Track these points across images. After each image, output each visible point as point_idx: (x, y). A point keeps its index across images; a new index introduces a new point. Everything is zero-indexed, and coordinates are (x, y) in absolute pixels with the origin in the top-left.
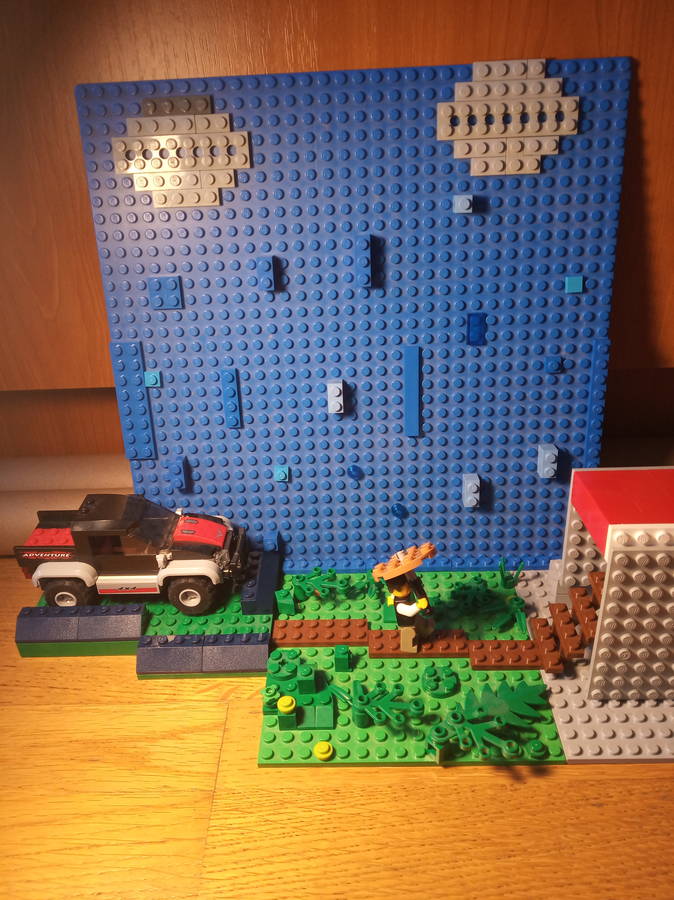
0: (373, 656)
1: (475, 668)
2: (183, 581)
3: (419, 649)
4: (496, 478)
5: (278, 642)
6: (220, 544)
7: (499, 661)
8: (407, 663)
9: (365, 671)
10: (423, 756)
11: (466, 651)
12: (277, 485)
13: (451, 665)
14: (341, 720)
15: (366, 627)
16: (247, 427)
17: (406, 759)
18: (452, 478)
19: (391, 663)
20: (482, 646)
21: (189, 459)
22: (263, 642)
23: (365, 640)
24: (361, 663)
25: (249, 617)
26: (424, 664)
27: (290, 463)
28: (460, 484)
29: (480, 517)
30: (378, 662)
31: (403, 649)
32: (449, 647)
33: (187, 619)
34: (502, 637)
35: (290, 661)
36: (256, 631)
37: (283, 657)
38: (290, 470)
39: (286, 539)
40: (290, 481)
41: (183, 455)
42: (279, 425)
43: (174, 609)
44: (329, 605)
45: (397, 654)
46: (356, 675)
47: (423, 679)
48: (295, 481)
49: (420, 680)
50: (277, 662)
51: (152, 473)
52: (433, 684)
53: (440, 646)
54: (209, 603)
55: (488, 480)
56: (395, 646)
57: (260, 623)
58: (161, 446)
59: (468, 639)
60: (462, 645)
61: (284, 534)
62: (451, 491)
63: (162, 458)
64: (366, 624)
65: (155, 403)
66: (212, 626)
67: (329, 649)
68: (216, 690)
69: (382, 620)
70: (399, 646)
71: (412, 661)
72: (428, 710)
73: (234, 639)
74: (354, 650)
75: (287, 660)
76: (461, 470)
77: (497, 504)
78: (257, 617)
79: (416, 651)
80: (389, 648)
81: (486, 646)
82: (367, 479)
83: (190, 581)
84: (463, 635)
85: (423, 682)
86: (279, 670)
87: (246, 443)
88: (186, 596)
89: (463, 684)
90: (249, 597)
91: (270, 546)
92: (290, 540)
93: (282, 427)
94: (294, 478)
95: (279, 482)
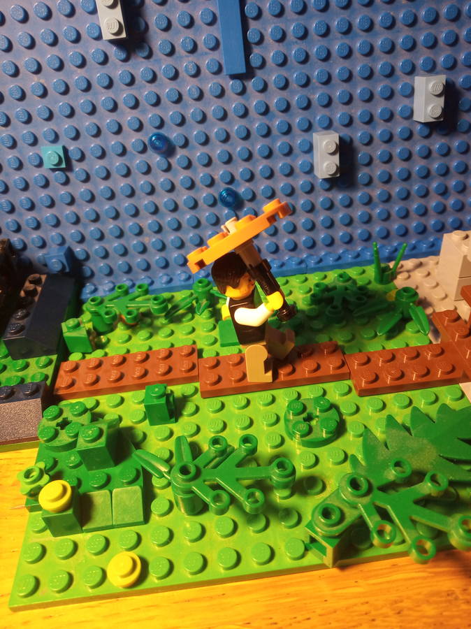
0: (207, 395)
1: (363, 393)
3: (275, 376)
4: (358, 134)
5: (60, 393)
7: (398, 379)
8: (259, 398)
9: (196, 419)
10: (303, 556)
11: (345, 370)
12: (52, 176)
13: (325, 393)
14: (157, 506)
15: (195, 354)
17: (273, 566)
18: (298, 140)
19: (233, 402)
20: (369, 360)
22: (33, 394)
23: (194, 373)
24: (190, 408)
25: (21, 361)
26: (284, 397)
27: (65, 140)
28: (310, 150)
29: (339, 197)
30: (216, 402)
31: (251, 379)
32: (318, 367)
34: (392, 345)
35: (74, 419)
36: (28, 380)
37: (64, 415)
38: (65, 150)
39: (81, 257)
40: (69, 167)
42: (35, 77)
44: (143, 333)
45: (243, 387)
46: (182, 427)
47: (287, 420)
48: (78, 167)
49: (282, 421)
50: (54, 423)
52: (304, 427)
53: (305, 368)
55: (348, 140)
56: (239, 376)
57: (37, 369)
59: (344, 354)
60: (339, 363)
61: (78, 249)
62: (299, 162)
64: (195, 352)
67: (141, 394)
69: (218, 344)
70: (244, 376)
71: (267, 395)
72: (301, 471)
74: (178, 390)
75: (71, 418)
76: (309, 128)
77: (362, 174)
78: (32, 361)
79: (271, 380)
80: (230, 380)
81: (373, 359)
82: (180, 153)
84: (336, 349)
85: (287, 426)
86: (56, 436)
89: (348, 419)
90: (15, 333)
91: (56, 266)
92: (88, 257)
93: (42, 81)
94: (74, 163)
95: (53, 170)
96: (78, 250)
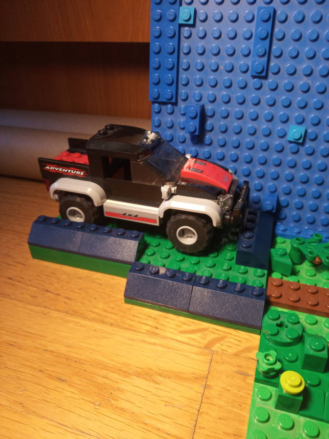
2: (183, 217)
5: (272, 299)
6: (226, 188)
12: (288, 146)
16: (271, 79)
21: (206, 107)
22: (258, 296)
25: (243, 267)
27: (308, 124)
33: (180, 256)
35: (290, 325)
36: (250, 284)
37: (282, 319)
38: (306, 132)
39: (284, 204)
40: (303, 144)
41: (201, 103)
42: (305, 79)
43: (169, 244)
44: (327, 274)
48: (308, 144)
50: (275, 323)
51: (169, 119)
54: (205, 245)
57: (254, 277)
58: (183, 91)
63: (182, 105)
65: (185, 44)
66: (204, 267)
68: (199, 334)
73: (227, 286)
75: (286, 323)
78: (251, 270)
83: (191, 218)
86: (278, 333)
87: (266, 96)
88: (183, 233)
90: (246, 248)
91: (269, 206)
92: (287, 206)
93: (309, 82)
94: (307, 140)
95: (291, 142)
96: (283, 199)
